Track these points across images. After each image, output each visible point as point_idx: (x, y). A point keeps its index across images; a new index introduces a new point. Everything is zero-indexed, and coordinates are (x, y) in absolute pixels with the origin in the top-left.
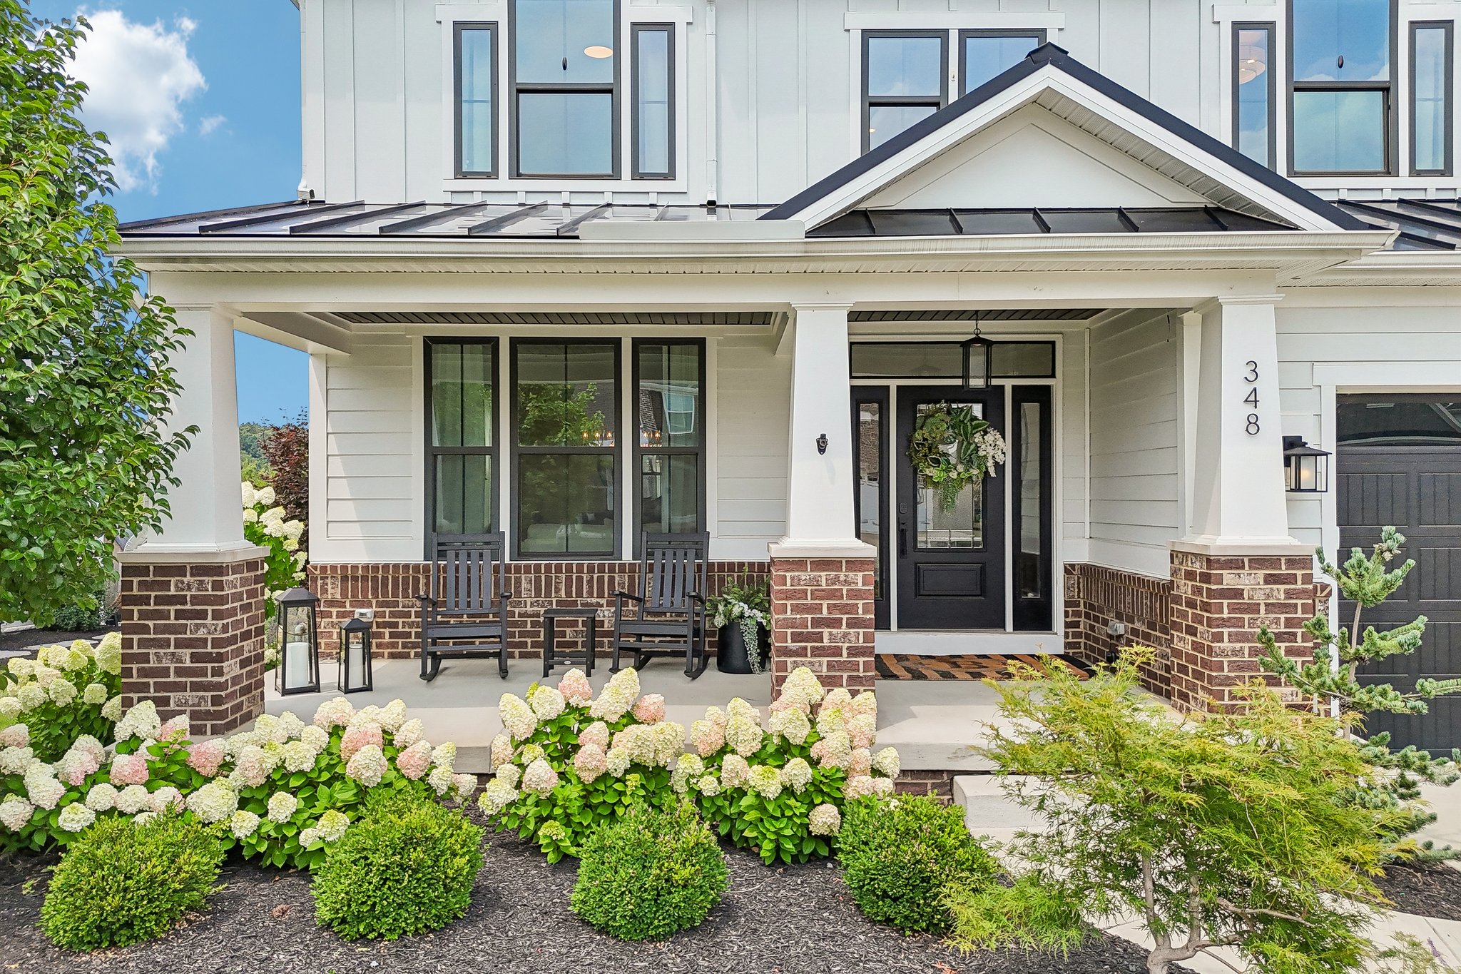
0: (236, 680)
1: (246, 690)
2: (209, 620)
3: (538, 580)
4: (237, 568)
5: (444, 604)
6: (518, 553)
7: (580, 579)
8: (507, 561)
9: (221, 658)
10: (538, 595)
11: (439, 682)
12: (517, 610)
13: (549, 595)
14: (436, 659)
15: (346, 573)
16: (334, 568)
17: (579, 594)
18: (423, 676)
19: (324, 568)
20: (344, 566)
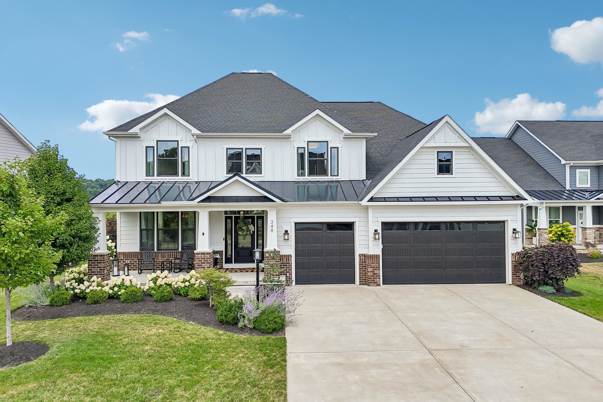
2: (102, 263)
3: (162, 255)
4: (106, 255)
5: (143, 260)
6: (158, 250)
7: (170, 254)
8: (156, 251)
10: (162, 258)
11: (142, 274)
12: (158, 261)
13: (164, 258)
14: (141, 270)
15: (124, 254)
16: (122, 253)
17: (170, 258)
18: (139, 273)
19: (120, 253)
20: (124, 252)
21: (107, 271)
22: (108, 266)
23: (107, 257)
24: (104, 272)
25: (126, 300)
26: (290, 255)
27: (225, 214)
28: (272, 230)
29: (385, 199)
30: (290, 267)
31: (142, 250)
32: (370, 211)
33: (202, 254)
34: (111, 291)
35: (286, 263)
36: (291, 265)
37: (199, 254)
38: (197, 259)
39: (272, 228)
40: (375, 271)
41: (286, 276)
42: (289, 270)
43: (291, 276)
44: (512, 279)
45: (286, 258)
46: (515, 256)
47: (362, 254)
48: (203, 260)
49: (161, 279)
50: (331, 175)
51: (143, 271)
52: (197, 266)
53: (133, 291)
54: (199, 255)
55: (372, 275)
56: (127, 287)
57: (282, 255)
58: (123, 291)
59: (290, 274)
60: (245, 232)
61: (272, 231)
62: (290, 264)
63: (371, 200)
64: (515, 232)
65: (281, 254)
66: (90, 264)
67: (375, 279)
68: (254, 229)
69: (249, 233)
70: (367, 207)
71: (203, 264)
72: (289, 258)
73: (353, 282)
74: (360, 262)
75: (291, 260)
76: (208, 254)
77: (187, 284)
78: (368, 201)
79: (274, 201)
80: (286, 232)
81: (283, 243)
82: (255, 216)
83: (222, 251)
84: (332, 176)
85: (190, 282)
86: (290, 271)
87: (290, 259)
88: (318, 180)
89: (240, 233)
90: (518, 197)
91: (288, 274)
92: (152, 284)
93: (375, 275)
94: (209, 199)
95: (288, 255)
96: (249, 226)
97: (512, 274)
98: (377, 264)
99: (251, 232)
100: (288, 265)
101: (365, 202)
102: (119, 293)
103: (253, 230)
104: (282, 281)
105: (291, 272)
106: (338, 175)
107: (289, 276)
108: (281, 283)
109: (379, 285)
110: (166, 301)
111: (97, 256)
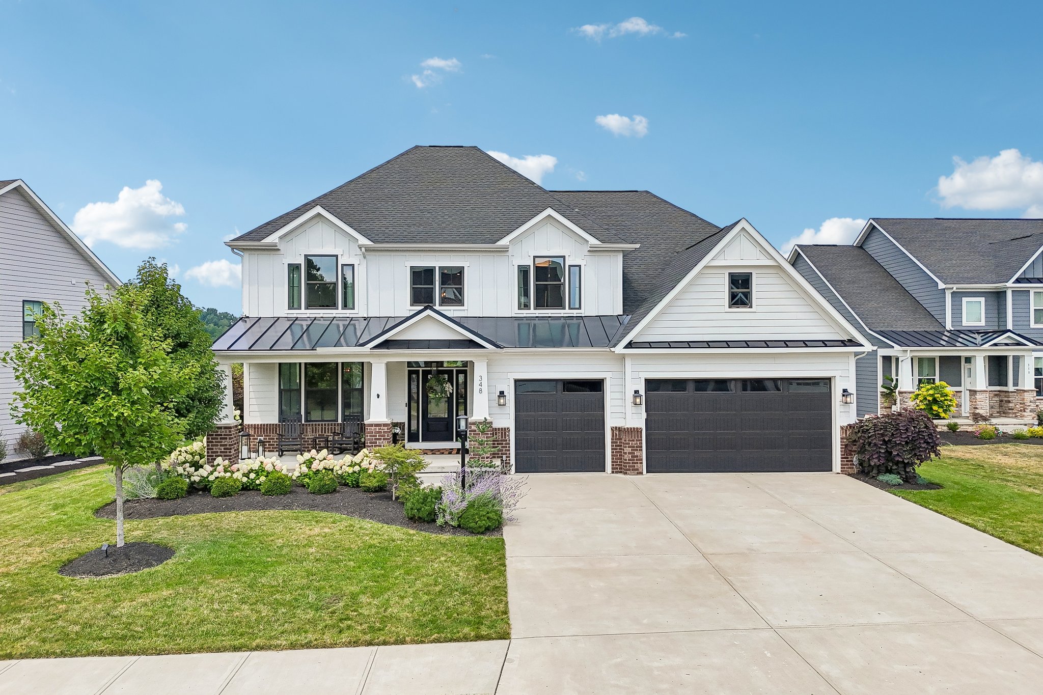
0: (233, 454)
1: (235, 457)
2: (228, 440)
3: (313, 428)
4: (234, 427)
5: (284, 436)
6: (306, 421)
7: (325, 428)
8: (303, 422)
9: (231, 449)
10: (313, 433)
11: (283, 457)
12: (306, 437)
13: (316, 433)
14: (283, 451)
15: (255, 427)
16: (252, 425)
17: (325, 433)
18: (279, 455)
19: (249, 425)
20: (255, 425)
21: (235, 450)
22: (235, 444)
23: (235, 430)
24: (230, 452)
25: (269, 491)
26: (508, 428)
27: (408, 367)
28: (481, 390)
29: (650, 345)
30: (508, 446)
31: (284, 421)
32: (628, 362)
33: (377, 425)
34: (245, 479)
35: (501, 441)
36: (509, 444)
37: (371, 425)
38: (369, 433)
39: (480, 387)
40: (635, 452)
41: (502, 460)
42: (505, 450)
43: (509, 460)
44: (842, 465)
45: (502, 433)
46: (846, 431)
47: (616, 428)
48: (378, 435)
49: (317, 461)
50: (570, 308)
51: (284, 453)
52: (369, 444)
53: (278, 478)
54: (372, 428)
55: (630, 458)
56: (268, 473)
57: (496, 429)
58: (263, 479)
59: (507, 457)
60: (439, 394)
61: (481, 392)
62: (508, 442)
63: (630, 345)
64: (845, 394)
65: (494, 426)
66: (210, 440)
67: (636, 465)
68: (453, 390)
69: (444, 395)
70: (623, 357)
71: (378, 441)
72: (505, 433)
73: (603, 470)
74: (612, 439)
75: (509, 436)
76: (385, 425)
77: (357, 468)
78: (624, 348)
79: (484, 347)
80: (502, 393)
81: (497, 410)
82: (453, 370)
83: (403, 423)
84: (572, 309)
85: (360, 467)
86: (508, 452)
87: (507, 433)
88: (550, 315)
89: (431, 395)
90: (851, 342)
91: (504, 457)
92: (305, 469)
93: (635, 459)
94: (387, 344)
95: (505, 429)
96: (444, 385)
97: (842, 458)
98: (639, 442)
99: (448, 394)
100: (504, 442)
101: (619, 349)
102: (258, 482)
103: (451, 391)
104: (496, 466)
105: (509, 454)
106: (580, 308)
107: (506, 460)
108: (495, 468)
109: (641, 473)
110: (327, 492)
111: (221, 428)
